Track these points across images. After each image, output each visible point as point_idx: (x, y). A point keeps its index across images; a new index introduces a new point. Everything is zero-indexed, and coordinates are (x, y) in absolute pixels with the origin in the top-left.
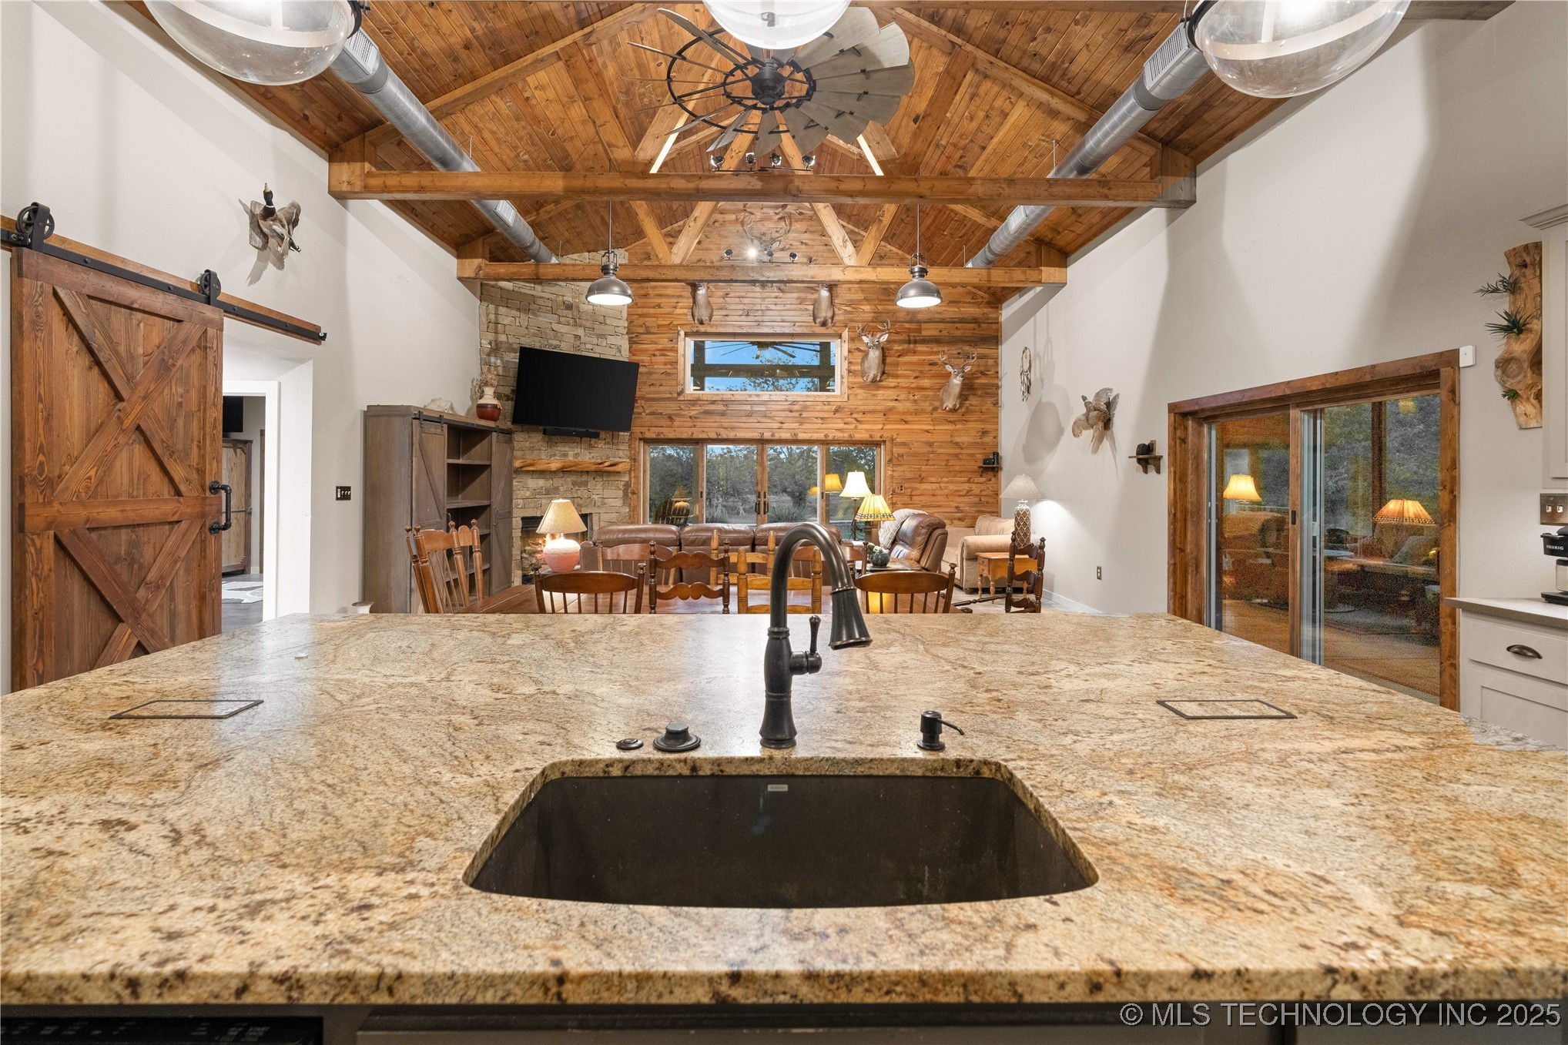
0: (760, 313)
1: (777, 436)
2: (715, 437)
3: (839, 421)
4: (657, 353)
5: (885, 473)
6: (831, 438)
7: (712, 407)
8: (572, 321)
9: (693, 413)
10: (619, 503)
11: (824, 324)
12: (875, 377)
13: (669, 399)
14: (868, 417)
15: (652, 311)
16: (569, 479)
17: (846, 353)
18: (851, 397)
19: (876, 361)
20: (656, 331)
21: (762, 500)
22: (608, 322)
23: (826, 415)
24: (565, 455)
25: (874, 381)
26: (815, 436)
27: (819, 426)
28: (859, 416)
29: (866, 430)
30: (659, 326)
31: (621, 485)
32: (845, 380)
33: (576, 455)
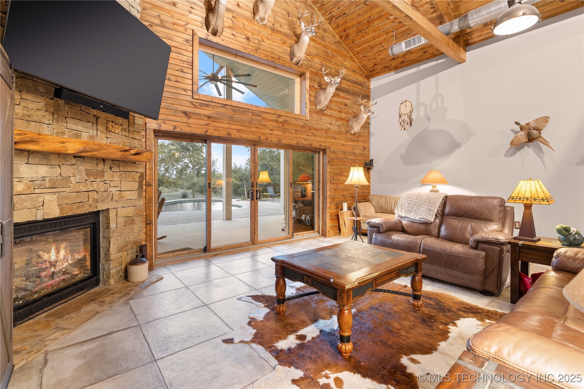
3: (304, 133)
7: (223, 110)
9: (206, 112)
11: (298, 63)
12: (325, 106)
14: (319, 133)
18: (310, 118)
20: (171, 27)
21: (255, 188)
23: (297, 128)
25: (322, 109)
28: (314, 131)
29: (318, 141)
30: (174, 24)
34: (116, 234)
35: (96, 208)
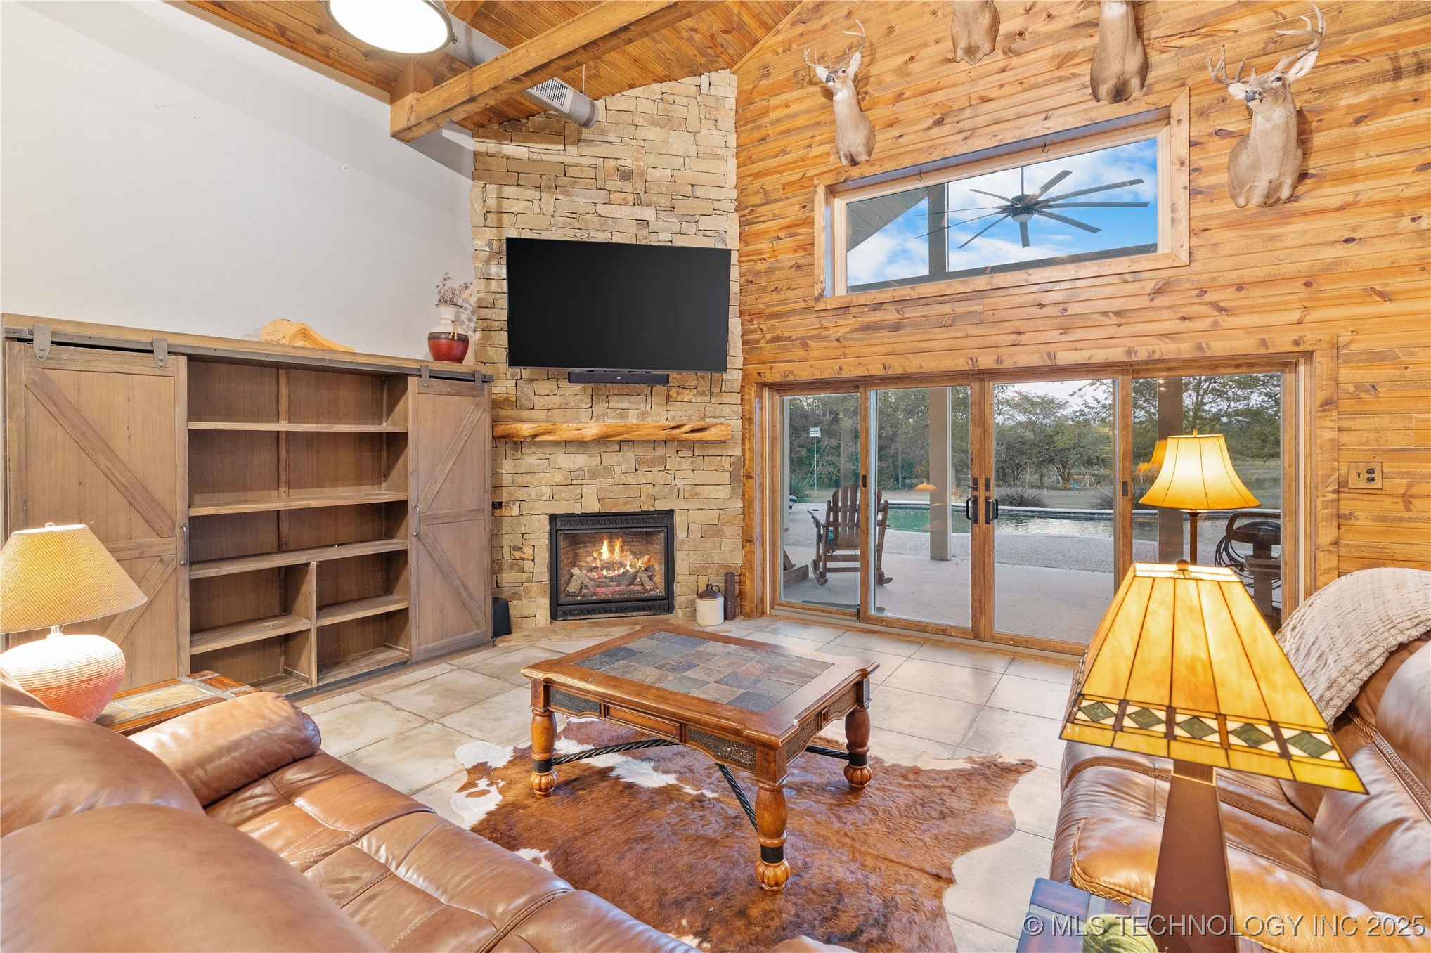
0: (968, 113)
1: (1008, 364)
2: (882, 372)
3: (1165, 314)
4: (782, 234)
5: (1312, 437)
6: (1142, 355)
7: (876, 317)
8: (631, 197)
9: (841, 332)
10: (723, 493)
11: (1120, 94)
12: (1274, 188)
13: (802, 311)
14: (1254, 296)
15: (773, 163)
16: (630, 454)
17: (1183, 151)
18: (1198, 254)
19: (1277, 140)
20: (779, 195)
21: (982, 494)
22: (699, 192)
23: (1132, 304)
24: (623, 415)
25: (1271, 201)
26: (1100, 356)
27: (1110, 331)
28: (1225, 297)
29: (1248, 330)
30: (785, 186)
31: (727, 463)
32: (1182, 213)
33: (643, 415)
34: (686, 547)
35: (653, 506)
